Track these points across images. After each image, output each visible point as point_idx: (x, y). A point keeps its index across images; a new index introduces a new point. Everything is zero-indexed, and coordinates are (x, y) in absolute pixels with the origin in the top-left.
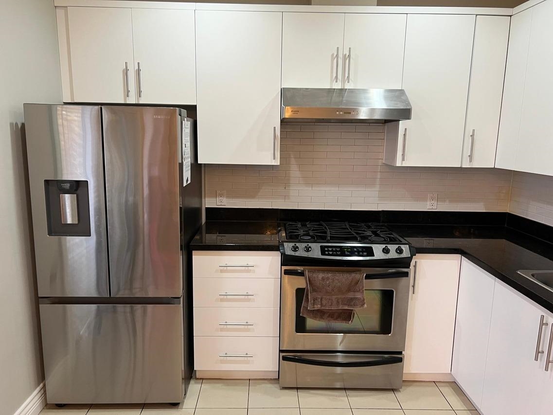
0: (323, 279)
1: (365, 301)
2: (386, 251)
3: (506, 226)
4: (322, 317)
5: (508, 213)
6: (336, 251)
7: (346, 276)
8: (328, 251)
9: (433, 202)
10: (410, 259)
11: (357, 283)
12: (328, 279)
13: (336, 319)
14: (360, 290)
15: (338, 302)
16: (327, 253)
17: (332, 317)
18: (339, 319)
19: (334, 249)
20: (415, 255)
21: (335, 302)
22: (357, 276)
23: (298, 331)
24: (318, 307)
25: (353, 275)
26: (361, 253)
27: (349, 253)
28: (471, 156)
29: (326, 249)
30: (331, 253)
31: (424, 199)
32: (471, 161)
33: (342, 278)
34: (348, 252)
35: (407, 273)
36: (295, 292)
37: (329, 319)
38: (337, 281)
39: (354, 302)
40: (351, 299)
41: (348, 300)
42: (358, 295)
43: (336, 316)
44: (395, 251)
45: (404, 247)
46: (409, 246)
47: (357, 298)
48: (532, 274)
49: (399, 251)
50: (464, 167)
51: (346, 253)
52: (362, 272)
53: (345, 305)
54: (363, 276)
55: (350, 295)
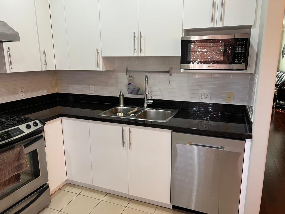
1: (27, 163)
2: (28, 127)
3: (58, 99)
5: (58, 93)
9: (22, 94)
10: (43, 127)
11: (19, 153)
14: (22, 158)
15: (9, 173)
17: (5, 186)
20: (45, 124)
21: (7, 174)
22: (17, 149)
25: (16, 150)
26: (15, 134)
28: (46, 64)
31: (17, 93)
32: (46, 67)
34: (6, 136)
35: (42, 136)
37: (3, 188)
38: (6, 159)
39: (20, 167)
40: (17, 166)
41: (15, 168)
42: (23, 161)
43: (7, 184)
44: (33, 125)
45: (37, 121)
46: (39, 120)
47: (23, 163)
48: (103, 114)
49: (36, 124)
50: (43, 70)
51: (6, 137)
52: (19, 145)
53: (14, 172)
54: (22, 147)
55: (16, 164)
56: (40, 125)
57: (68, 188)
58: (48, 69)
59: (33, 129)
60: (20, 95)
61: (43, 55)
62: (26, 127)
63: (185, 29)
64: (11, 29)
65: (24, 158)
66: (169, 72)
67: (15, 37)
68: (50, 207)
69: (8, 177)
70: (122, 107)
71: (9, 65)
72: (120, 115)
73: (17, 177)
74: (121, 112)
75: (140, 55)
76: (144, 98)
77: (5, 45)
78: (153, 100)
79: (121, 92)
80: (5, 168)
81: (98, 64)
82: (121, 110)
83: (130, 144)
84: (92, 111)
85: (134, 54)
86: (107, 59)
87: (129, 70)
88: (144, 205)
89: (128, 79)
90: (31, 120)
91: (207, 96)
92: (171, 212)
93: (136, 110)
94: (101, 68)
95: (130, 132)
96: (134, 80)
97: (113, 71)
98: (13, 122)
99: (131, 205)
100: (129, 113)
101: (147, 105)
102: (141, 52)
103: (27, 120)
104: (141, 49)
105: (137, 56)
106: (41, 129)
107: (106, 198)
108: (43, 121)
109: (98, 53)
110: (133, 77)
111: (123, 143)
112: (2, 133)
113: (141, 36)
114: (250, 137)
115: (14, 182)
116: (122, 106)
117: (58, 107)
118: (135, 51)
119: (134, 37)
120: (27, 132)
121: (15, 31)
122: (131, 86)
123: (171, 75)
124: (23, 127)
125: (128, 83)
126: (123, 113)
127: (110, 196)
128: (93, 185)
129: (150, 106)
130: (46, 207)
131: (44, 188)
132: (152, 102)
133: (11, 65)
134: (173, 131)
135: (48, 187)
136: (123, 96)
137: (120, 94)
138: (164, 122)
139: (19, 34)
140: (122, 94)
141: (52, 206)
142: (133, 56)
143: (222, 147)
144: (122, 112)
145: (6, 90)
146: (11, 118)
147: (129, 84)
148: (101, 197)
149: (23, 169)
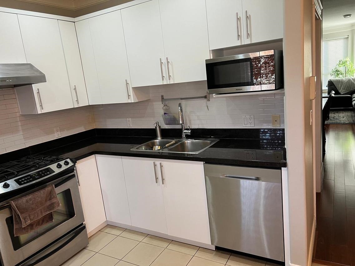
0: (27, 201)
1: (59, 202)
2: (59, 166)
3: (96, 136)
4: (32, 229)
6: (28, 179)
7: (42, 191)
8: (23, 181)
9: (58, 133)
10: (74, 166)
11: (50, 193)
12: (30, 199)
13: (42, 224)
14: (54, 197)
15: (41, 212)
16: (23, 183)
17: (38, 225)
18: (44, 223)
19: (26, 178)
20: (76, 162)
21: (39, 214)
22: (49, 189)
23: (15, 249)
24: (29, 222)
25: (47, 189)
26: (46, 174)
27: (38, 177)
28: (77, 101)
29: (20, 180)
30: (26, 181)
31: (52, 132)
32: (78, 103)
33: (41, 194)
35: (74, 175)
36: (5, 222)
37: (37, 227)
38: (37, 198)
39: (52, 206)
40: (50, 205)
41: (47, 207)
42: (54, 200)
43: (41, 222)
44: (64, 164)
45: (68, 160)
46: (70, 159)
47: (54, 202)
48: (137, 149)
49: (66, 163)
50: (75, 107)
51: (36, 177)
52: (51, 185)
53: (47, 211)
54: (53, 186)
55: (48, 203)
56: (71, 164)
57: (108, 230)
58: (81, 105)
59: (64, 168)
60: (56, 134)
61: (74, 92)
62: (57, 167)
63: (212, 50)
64: (37, 71)
65: (55, 197)
66: (205, 97)
67: (41, 78)
68: (88, 248)
69: (40, 217)
70: (159, 140)
71: (40, 106)
72: (157, 148)
73: (50, 217)
74: (157, 145)
75: (170, 82)
76: (181, 128)
77: (35, 87)
78: (191, 129)
79: (156, 123)
80: (37, 207)
81: (129, 96)
82: (158, 143)
83: (163, 180)
84: (131, 146)
85: (163, 82)
86: (138, 90)
87: (164, 98)
88: (185, 246)
89: (163, 109)
90: (63, 159)
91: (250, 121)
92: (214, 254)
93: (173, 142)
94: (132, 100)
95: (161, 166)
96: (169, 109)
97: (148, 101)
98: (45, 162)
99: (172, 247)
100: (167, 145)
101: (185, 136)
102: (169, 79)
103: (59, 159)
104: (170, 76)
105: (166, 84)
106: (72, 168)
107: (146, 240)
108: (74, 160)
109: (127, 84)
110: (168, 107)
111: (157, 179)
112: (33, 174)
113: (168, 62)
114: (285, 165)
115: (47, 221)
116: (159, 138)
117: (98, 144)
118: (164, 79)
119: (161, 63)
120: (57, 171)
121: (41, 73)
122: (167, 116)
123: (209, 100)
124: (54, 167)
125: (163, 113)
126: (159, 147)
127: (150, 237)
128: (132, 226)
129: (188, 137)
130: (84, 248)
131: (81, 228)
132: (190, 131)
133: (41, 106)
134: (206, 163)
135: (84, 227)
136: (160, 127)
137: (157, 126)
138: (197, 153)
139: (45, 75)
140: (159, 125)
141: (90, 247)
142: (162, 84)
143: (257, 178)
144: (159, 145)
145: (41, 131)
146: (44, 158)
147: (165, 114)
148: (140, 238)
149: (54, 209)
